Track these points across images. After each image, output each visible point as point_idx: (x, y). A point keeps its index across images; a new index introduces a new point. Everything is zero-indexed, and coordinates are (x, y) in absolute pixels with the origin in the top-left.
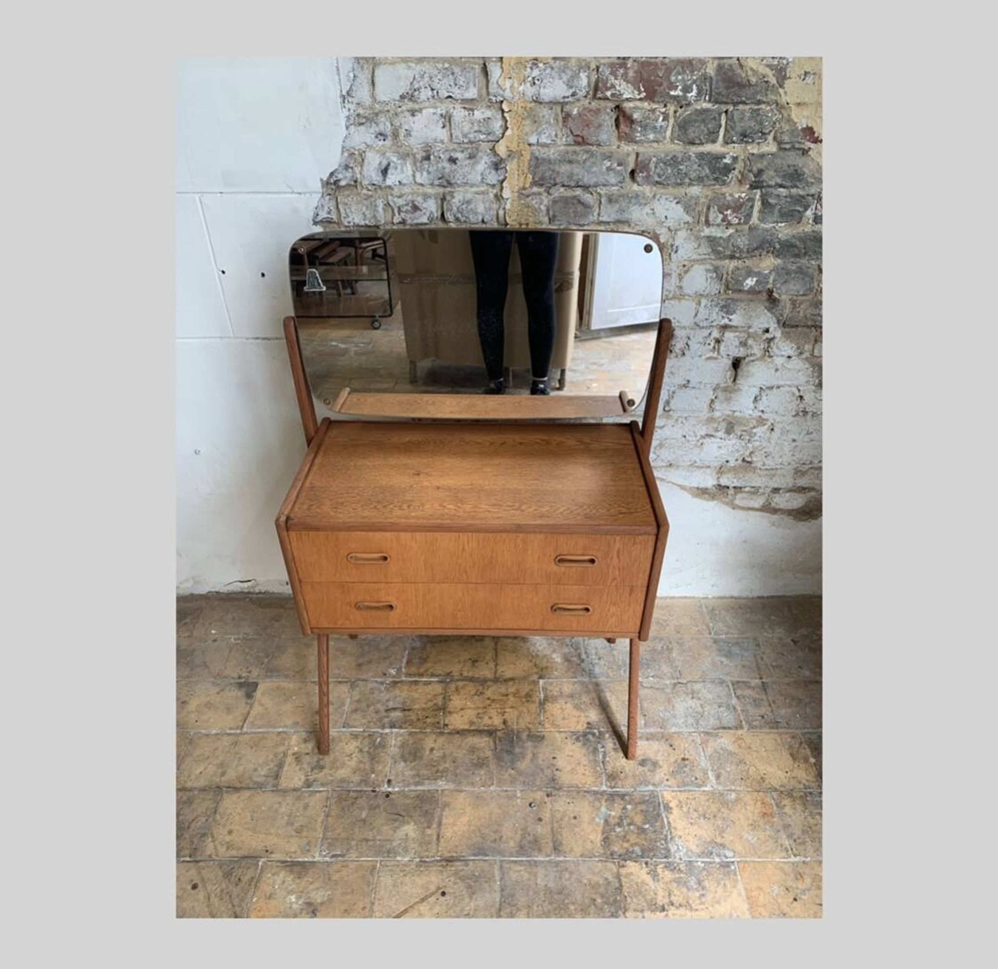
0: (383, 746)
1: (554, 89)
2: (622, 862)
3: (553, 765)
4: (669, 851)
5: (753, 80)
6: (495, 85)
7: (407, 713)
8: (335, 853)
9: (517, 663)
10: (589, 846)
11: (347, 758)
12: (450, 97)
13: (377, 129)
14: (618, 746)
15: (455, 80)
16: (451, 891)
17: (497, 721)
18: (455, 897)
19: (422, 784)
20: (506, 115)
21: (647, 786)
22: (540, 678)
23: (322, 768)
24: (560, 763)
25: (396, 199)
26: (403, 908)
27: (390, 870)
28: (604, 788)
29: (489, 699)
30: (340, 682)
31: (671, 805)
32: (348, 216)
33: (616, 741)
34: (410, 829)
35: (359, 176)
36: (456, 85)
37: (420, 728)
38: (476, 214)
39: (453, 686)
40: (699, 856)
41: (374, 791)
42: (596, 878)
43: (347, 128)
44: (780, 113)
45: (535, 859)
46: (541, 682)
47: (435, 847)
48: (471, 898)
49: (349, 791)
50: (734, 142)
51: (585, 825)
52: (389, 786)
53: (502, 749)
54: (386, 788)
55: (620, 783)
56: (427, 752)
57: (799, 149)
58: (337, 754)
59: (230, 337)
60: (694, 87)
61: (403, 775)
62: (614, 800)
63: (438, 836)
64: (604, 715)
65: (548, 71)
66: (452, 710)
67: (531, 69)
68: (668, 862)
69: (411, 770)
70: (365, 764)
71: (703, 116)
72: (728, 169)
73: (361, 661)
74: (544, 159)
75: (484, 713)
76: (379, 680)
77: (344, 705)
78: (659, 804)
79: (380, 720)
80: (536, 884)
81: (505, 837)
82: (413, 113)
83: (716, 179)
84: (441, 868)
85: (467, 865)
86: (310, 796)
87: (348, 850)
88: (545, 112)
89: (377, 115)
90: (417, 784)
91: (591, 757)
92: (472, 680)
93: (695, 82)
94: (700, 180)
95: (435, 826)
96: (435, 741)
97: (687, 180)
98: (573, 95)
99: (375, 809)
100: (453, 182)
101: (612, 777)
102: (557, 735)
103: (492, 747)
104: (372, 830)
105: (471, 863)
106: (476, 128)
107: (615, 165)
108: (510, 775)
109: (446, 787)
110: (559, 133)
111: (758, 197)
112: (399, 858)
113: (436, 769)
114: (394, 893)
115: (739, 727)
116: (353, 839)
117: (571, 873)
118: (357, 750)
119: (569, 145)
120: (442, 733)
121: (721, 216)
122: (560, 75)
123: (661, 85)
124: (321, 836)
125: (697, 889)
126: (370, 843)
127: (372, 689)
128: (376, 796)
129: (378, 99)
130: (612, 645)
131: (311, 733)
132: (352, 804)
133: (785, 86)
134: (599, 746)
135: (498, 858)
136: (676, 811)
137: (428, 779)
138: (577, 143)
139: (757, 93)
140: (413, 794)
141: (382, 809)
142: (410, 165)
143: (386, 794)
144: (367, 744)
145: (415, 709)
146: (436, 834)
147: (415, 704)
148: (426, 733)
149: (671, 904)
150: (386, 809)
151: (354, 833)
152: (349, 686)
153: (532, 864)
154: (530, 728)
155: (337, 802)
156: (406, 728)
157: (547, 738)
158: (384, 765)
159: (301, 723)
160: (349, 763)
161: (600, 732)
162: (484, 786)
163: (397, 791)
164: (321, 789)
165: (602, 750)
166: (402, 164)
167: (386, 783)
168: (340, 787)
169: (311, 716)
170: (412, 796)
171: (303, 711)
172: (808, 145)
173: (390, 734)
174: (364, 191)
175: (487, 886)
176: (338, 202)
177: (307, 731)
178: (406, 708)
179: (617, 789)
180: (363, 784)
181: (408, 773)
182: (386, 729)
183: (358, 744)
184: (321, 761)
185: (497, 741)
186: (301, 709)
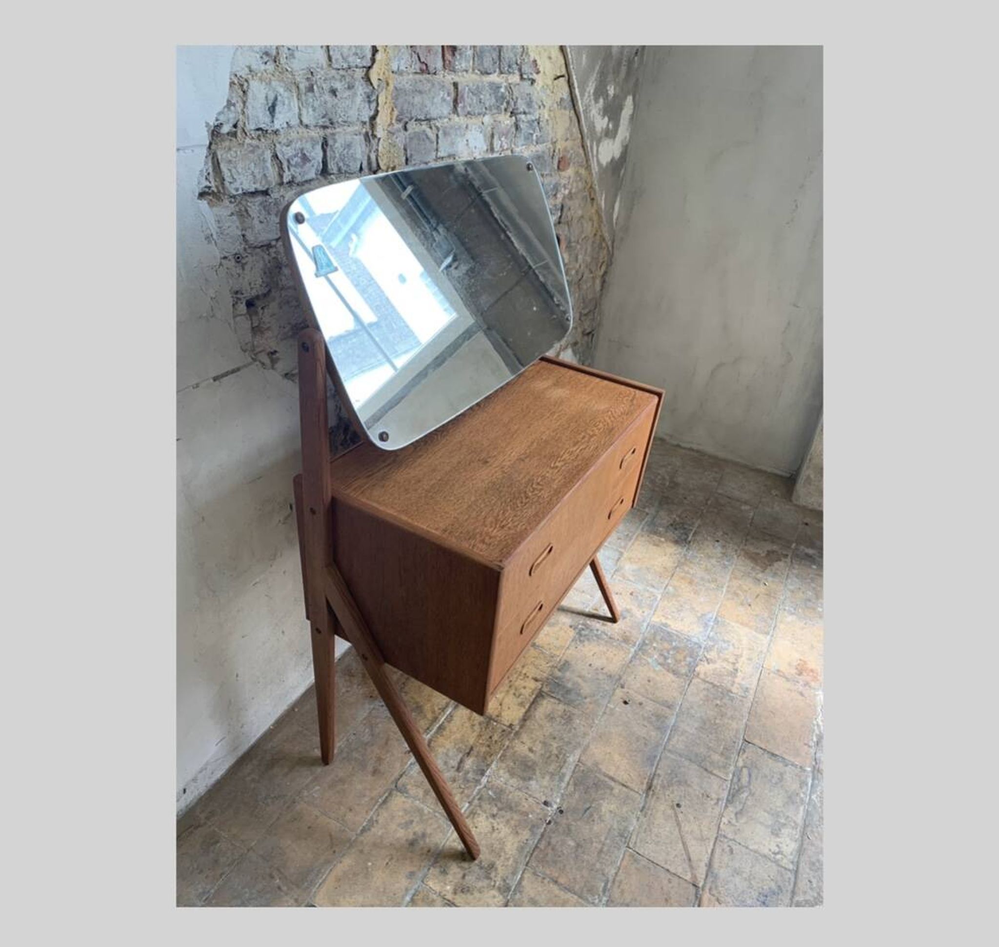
0: (500, 792)
2: (695, 673)
3: (597, 669)
4: (696, 644)
7: (474, 752)
8: (601, 889)
10: (675, 685)
11: (495, 835)
14: (602, 622)
16: (678, 798)
17: (532, 685)
18: (685, 797)
19: (564, 775)
21: (642, 626)
23: (492, 866)
24: (598, 663)
25: (284, 148)
26: (681, 845)
27: (641, 841)
28: (633, 650)
30: (385, 802)
31: (664, 621)
32: (234, 180)
34: (607, 807)
35: (241, 117)
37: (500, 749)
38: (355, 160)
40: (706, 631)
41: (549, 823)
42: (701, 695)
45: (672, 723)
47: (632, 793)
48: (689, 786)
49: (536, 847)
50: (505, 73)
51: (658, 678)
52: (551, 805)
53: (563, 696)
54: (551, 810)
55: (633, 639)
56: (531, 755)
57: (531, 79)
58: (484, 842)
61: (546, 787)
62: (645, 650)
63: (623, 785)
64: (569, 615)
66: (496, 713)
68: (704, 648)
69: (543, 778)
70: (512, 818)
72: (503, 98)
73: (370, 768)
74: (401, 89)
75: (516, 689)
76: (412, 760)
77: (423, 810)
78: (660, 627)
79: (466, 780)
80: (693, 734)
81: (645, 736)
83: (497, 108)
84: (655, 797)
85: (659, 775)
86: (521, 892)
87: (603, 874)
90: (561, 779)
91: (602, 642)
94: (490, 109)
95: (612, 784)
96: (522, 742)
97: (484, 110)
99: (569, 830)
100: (335, 121)
101: (626, 640)
102: (569, 652)
103: (557, 702)
104: (592, 843)
105: (659, 772)
107: (446, 95)
108: (590, 703)
109: (577, 757)
110: (411, 59)
111: (513, 123)
112: (631, 829)
113: (553, 757)
114: (664, 848)
115: (621, 554)
116: (594, 865)
117: (692, 708)
118: (491, 820)
119: (416, 73)
120: (517, 734)
121: (500, 143)
124: (576, 897)
125: (729, 645)
126: (605, 849)
128: (556, 823)
131: (436, 862)
132: (553, 849)
134: (595, 632)
135: (661, 749)
136: (669, 622)
137: (561, 768)
138: (422, 72)
140: (571, 788)
141: (573, 823)
142: (295, 99)
143: (559, 814)
144: (489, 806)
145: (474, 743)
146: (621, 787)
147: (468, 741)
148: (508, 747)
149: (734, 664)
150: (575, 820)
151: (588, 861)
152: (399, 794)
153: (675, 728)
154: (553, 666)
155: (543, 867)
156: (492, 762)
157: (568, 659)
158: (524, 800)
159: (415, 869)
160: (502, 835)
161: (583, 624)
162: (592, 727)
163: (561, 801)
164: (519, 876)
165: (599, 632)
166: (288, 98)
167: (545, 807)
168: (526, 856)
169: (411, 852)
170: (573, 789)
171: (398, 860)
172: (535, 76)
173: (490, 780)
174: (248, 141)
175: (683, 769)
176: (218, 160)
177: (432, 865)
178: (467, 751)
179: (637, 643)
180: (535, 829)
181: (546, 782)
182: (482, 780)
183: (485, 815)
184: (483, 864)
185: (552, 695)
186: (393, 861)
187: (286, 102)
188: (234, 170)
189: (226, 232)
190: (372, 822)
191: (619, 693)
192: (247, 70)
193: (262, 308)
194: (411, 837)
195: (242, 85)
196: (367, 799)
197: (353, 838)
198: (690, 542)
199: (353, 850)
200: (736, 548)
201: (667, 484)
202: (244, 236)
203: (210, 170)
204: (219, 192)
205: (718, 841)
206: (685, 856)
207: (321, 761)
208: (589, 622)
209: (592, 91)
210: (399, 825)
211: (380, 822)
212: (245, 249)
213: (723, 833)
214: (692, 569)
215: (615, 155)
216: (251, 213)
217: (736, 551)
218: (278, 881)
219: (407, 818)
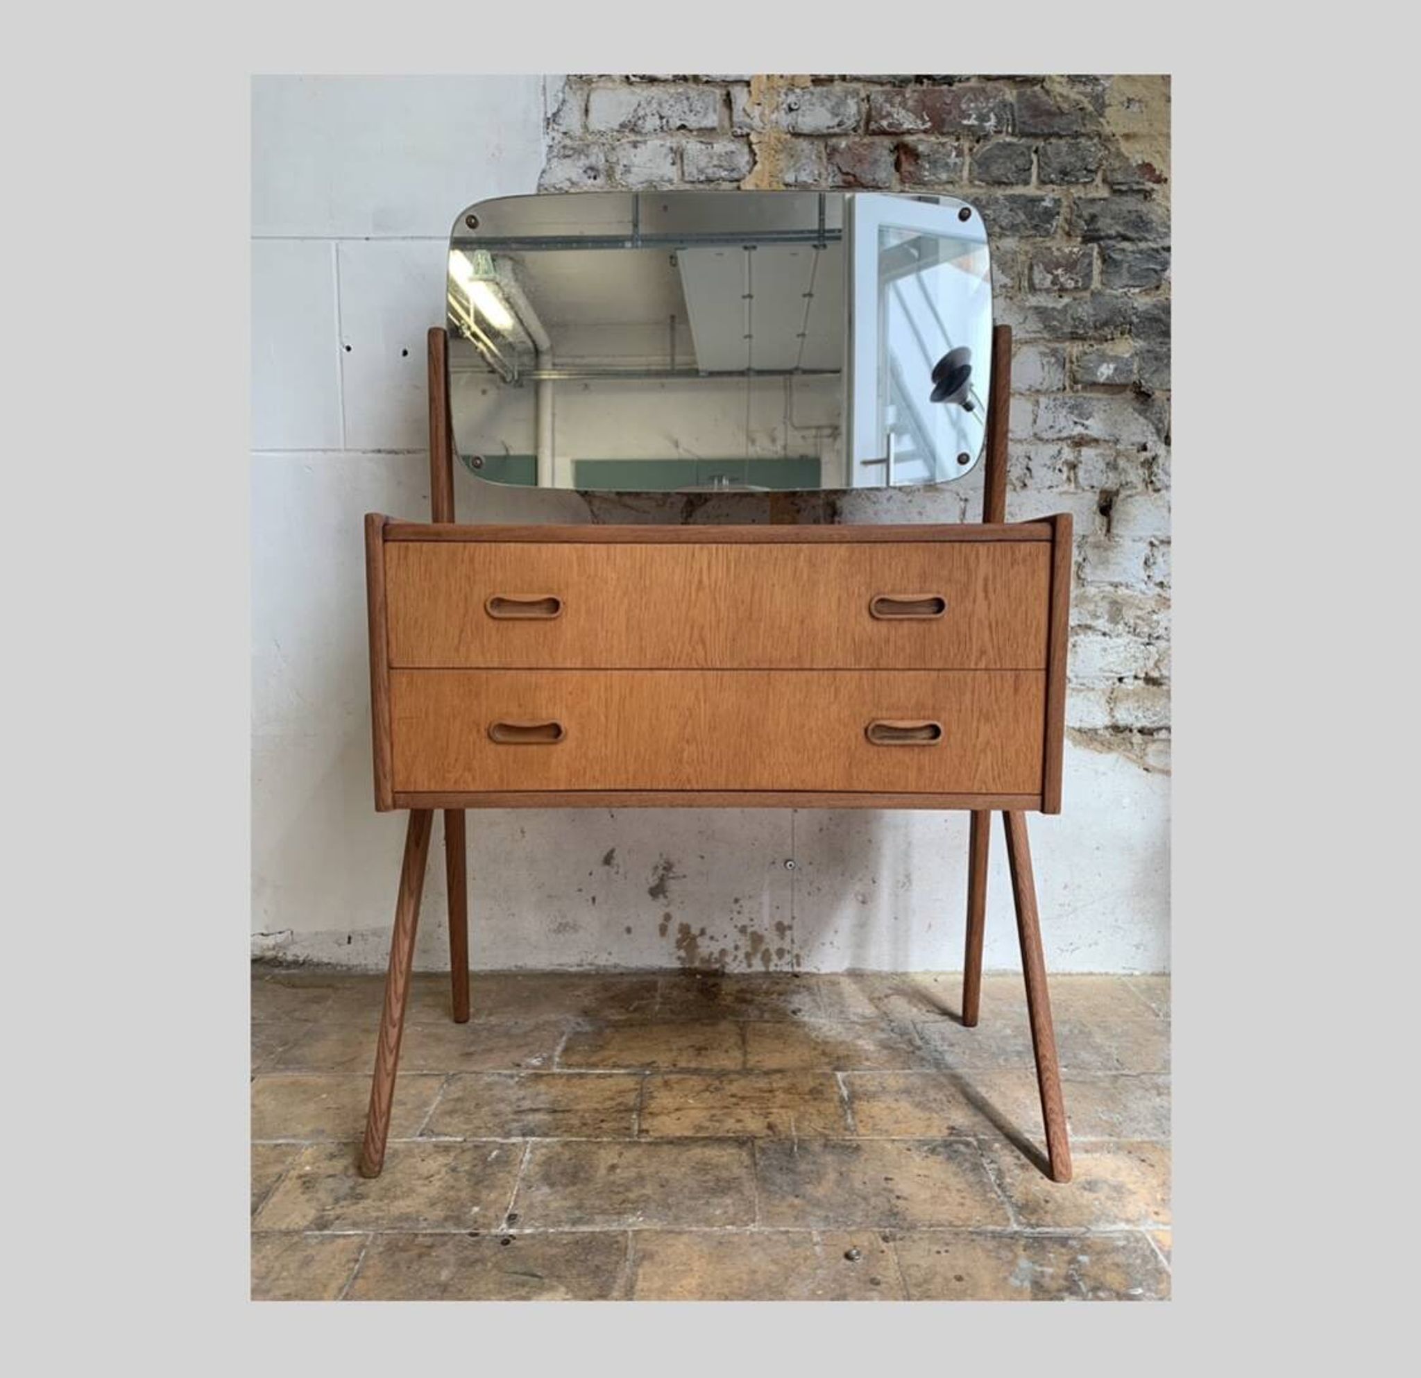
0: (503, 1162)
1: (816, 117)
3: (891, 1191)
5: (1065, 106)
6: (741, 113)
7: (560, 1116)
9: (787, 1051)
11: (419, 1182)
12: (683, 127)
13: (587, 163)
14: (1028, 1163)
15: (691, 105)
17: (754, 1125)
19: (590, 1222)
20: (754, 146)
21: (1113, 1223)
22: (838, 1069)
24: (903, 1185)
28: (1015, 1227)
29: (733, 1096)
33: (1018, 1153)
36: (691, 111)
37: (586, 1136)
39: (658, 1079)
41: (472, 1235)
43: (549, 160)
44: (1106, 148)
46: (840, 1075)
49: (416, 1235)
50: (1052, 182)
51: (986, 1292)
52: (510, 1226)
53: (769, 1166)
54: (504, 1229)
55: (1048, 1218)
56: (603, 1171)
57: (1139, 191)
58: (399, 1175)
59: (339, 450)
60: (992, 116)
61: (546, 1208)
62: (1043, 1247)
65: (807, 97)
66: (657, 1111)
67: (786, 95)
69: (565, 1199)
70: (459, 1190)
71: (1009, 152)
72: (1049, 215)
73: (472, 1049)
76: (506, 1072)
77: (428, 1105)
78: (1153, 1251)
79: (503, 1125)
82: (635, 145)
83: (1036, 227)
86: (320, 1243)
88: (804, 144)
89: (588, 146)
90: (574, 1223)
91: (971, 1177)
92: (696, 1071)
93: (992, 110)
94: (1014, 228)
96: (620, 1154)
97: (997, 229)
98: (840, 125)
99: (472, 1265)
101: (1027, 1208)
102: (889, 1146)
103: (748, 1163)
106: (715, 162)
108: (792, 1206)
109: (645, 1227)
110: (823, 170)
111: (1095, 254)
113: (621, 1197)
118: (445, 1169)
120: (635, 1144)
121: (1050, 277)
122: (822, 102)
123: (949, 113)
127: (489, 1084)
128: (478, 1243)
129: (591, 128)
132: (420, 1256)
133: (1106, 114)
134: (985, 1161)
137: (604, 1214)
138: (848, 184)
139: (1072, 123)
140: (565, 1240)
141: (489, 1265)
143: (499, 1240)
144: (468, 1160)
145: (577, 1110)
147: (578, 1103)
148: (599, 1143)
150: (496, 1265)
152: (445, 1080)
154: (827, 1136)
155: (381, 1252)
156: (556, 1136)
157: (867, 1149)
158: (503, 1193)
159: (329, 1131)
160: (422, 1190)
161: (981, 1141)
162: (735, 1224)
163: (529, 1235)
164: (350, 1233)
165: (993, 1166)
167: (504, 1222)
168: (392, 1228)
169: (355, 1121)
170: (564, 1242)
171: (338, 1115)
173: (520, 1145)
177: (340, 1143)
178: (559, 1109)
179: (1045, 1229)
180: (451, 1225)
181: (558, 1204)
182: (514, 1138)
183: (449, 1161)
184: (362, 1189)
185: (760, 1155)
186: (335, 1111)
192: (568, 184)
196: (421, 1062)
199: (339, 1079)
218: (280, 1050)
219: (407, 1099)
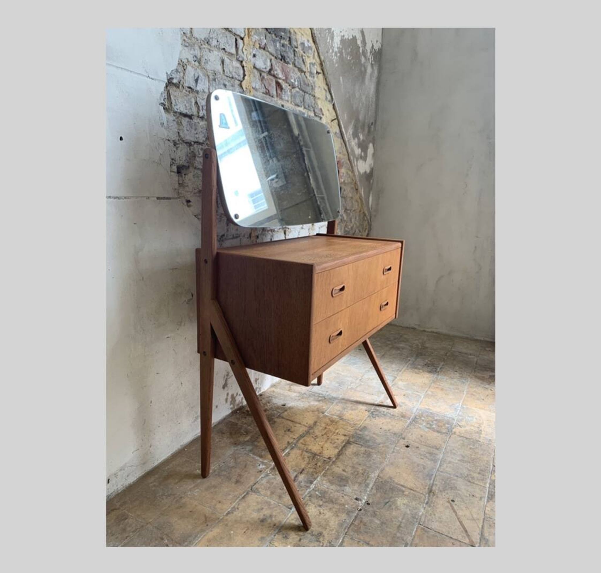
0: (324, 493)
1: (260, 63)
2: (453, 433)
3: (385, 431)
4: (450, 418)
5: (310, 84)
6: (241, 51)
7: (305, 472)
9: (305, 416)
10: (440, 438)
11: (322, 516)
12: (224, 49)
13: (194, 52)
14: (386, 408)
15: (227, 41)
16: (452, 497)
17: (343, 438)
18: (457, 496)
19: (368, 484)
20: (245, 68)
21: (413, 410)
22: (323, 413)
23: (320, 534)
24: (386, 428)
25: (201, 100)
26: (458, 523)
27: (428, 520)
28: (409, 421)
29: (322, 435)
30: (244, 498)
31: (427, 407)
32: (176, 105)
34: (401, 502)
35: (182, 79)
36: (227, 43)
37: (323, 470)
39: (299, 445)
40: (456, 412)
41: (360, 510)
42: (459, 444)
43: (182, 46)
44: (315, 101)
45: (441, 458)
46: (326, 414)
47: (418, 494)
48: (458, 490)
49: (352, 524)
51: (427, 435)
52: (361, 500)
53: (363, 443)
54: (361, 503)
56: (344, 473)
60: (297, 81)
61: (356, 490)
62: (417, 421)
64: (365, 405)
65: (258, 53)
66: (319, 452)
67: (253, 49)
68: (457, 420)
69: (354, 485)
70: (334, 507)
71: (299, 95)
73: (234, 480)
75: (332, 440)
76: (263, 475)
77: (270, 502)
78: (425, 411)
79: (300, 486)
80: (457, 463)
81: (423, 464)
82: (209, 51)
84: (435, 497)
85: (436, 485)
87: (403, 540)
88: (256, 72)
89: (193, 44)
90: (367, 486)
91: (388, 418)
92: (301, 437)
93: (296, 78)
95: (404, 489)
96: (338, 467)
98: (266, 68)
99: (375, 514)
102: (367, 422)
103: (360, 446)
104: (392, 521)
105: (435, 483)
106: (234, 70)
108: (383, 447)
109: (377, 474)
110: (261, 86)
113: (360, 475)
114: (446, 524)
116: (395, 534)
117: (453, 450)
118: (318, 508)
119: (264, 94)
120: (334, 462)
122: (261, 57)
123: (289, 76)
125: (473, 419)
126: (403, 525)
128: (365, 510)
129: (193, 34)
130: (322, 385)
131: (280, 531)
132: (365, 525)
134: (382, 413)
135: (435, 471)
136: (431, 408)
137: (366, 480)
138: (266, 94)
140: (374, 491)
141: (377, 510)
142: (207, 81)
143: (366, 505)
144: (316, 501)
145: (304, 468)
146: (409, 491)
147: (300, 466)
148: (328, 469)
149: (478, 427)
150: (379, 509)
151: (390, 532)
152: (253, 493)
153: (443, 461)
154: (356, 429)
155: (358, 534)
156: (318, 477)
157: (366, 426)
158: (342, 498)
159: (264, 535)
160: (327, 516)
161: (374, 409)
162: (385, 459)
163: (367, 498)
164: (341, 541)
165: (385, 413)
166: (204, 79)
167: (357, 501)
168: (345, 529)
169: (262, 526)
170: (375, 492)
171: (252, 530)
172: (321, 116)
173: (316, 486)
174: (184, 91)
175: (453, 482)
176: (170, 94)
177: (277, 533)
178: (301, 471)
179: (411, 418)
180: (351, 514)
181: (356, 488)
182: (311, 487)
183: (314, 505)
184: (314, 533)
185: (357, 443)
186: (249, 531)
187: (203, 80)
188: (177, 100)
189: (170, 128)
190: (234, 509)
191: (402, 442)
192: (186, 61)
193: (185, 175)
194: (262, 517)
195: (183, 66)
196: (231, 496)
197: (221, 518)
198: (438, 372)
199: (221, 524)
200: (469, 374)
201: (420, 347)
202: (179, 133)
203: (166, 97)
204: (169, 109)
205: (485, 521)
206: (462, 529)
207: (201, 476)
208: (378, 408)
209: (351, 133)
210: (253, 510)
211: (240, 509)
212: (179, 140)
213: (488, 516)
214: (442, 384)
215: (367, 171)
216: (183, 124)
217: (469, 375)
218: (166, 541)
219: (259, 506)
